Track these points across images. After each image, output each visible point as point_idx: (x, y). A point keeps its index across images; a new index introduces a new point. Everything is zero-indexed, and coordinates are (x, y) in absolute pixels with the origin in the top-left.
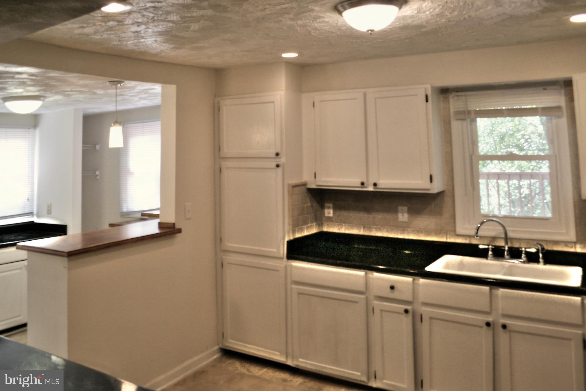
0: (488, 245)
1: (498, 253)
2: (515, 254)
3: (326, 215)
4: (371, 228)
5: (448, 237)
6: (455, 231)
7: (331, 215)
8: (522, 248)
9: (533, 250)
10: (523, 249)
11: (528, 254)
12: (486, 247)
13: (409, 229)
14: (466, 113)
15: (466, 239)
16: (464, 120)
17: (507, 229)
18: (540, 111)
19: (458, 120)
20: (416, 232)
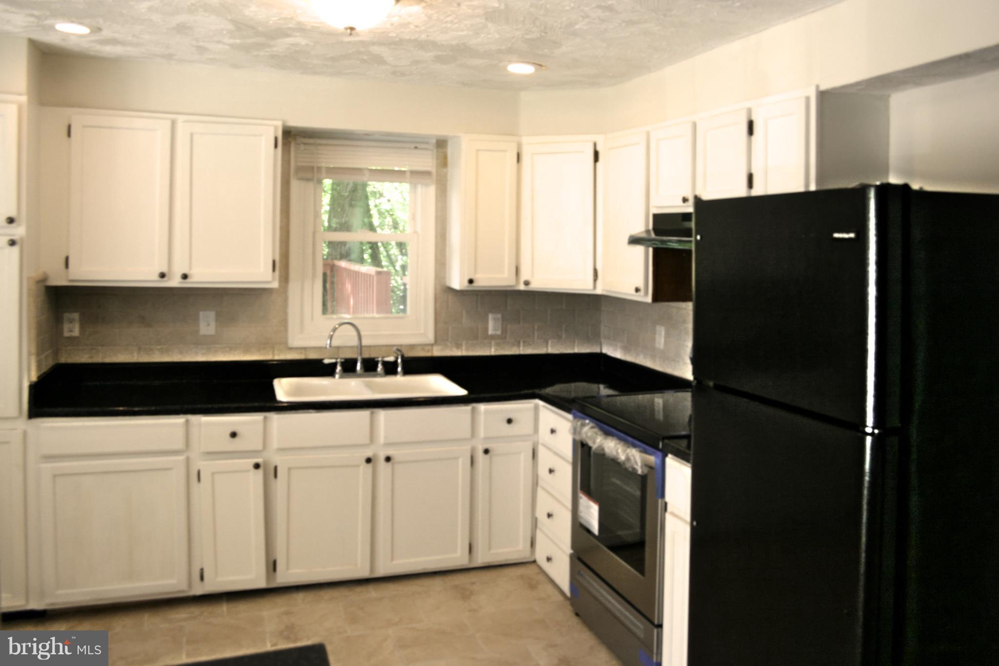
0: (337, 359)
1: (349, 367)
2: (370, 366)
3: (66, 334)
4: (151, 350)
5: (276, 352)
6: (285, 343)
7: (76, 332)
8: (378, 358)
9: (391, 359)
10: (380, 359)
11: (386, 364)
12: (333, 361)
13: (218, 346)
14: (315, 170)
15: (301, 353)
16: (308, 180)
17: (362, 333)
18: (408, 174)
19: (301, 179)
20: (228, 349)
